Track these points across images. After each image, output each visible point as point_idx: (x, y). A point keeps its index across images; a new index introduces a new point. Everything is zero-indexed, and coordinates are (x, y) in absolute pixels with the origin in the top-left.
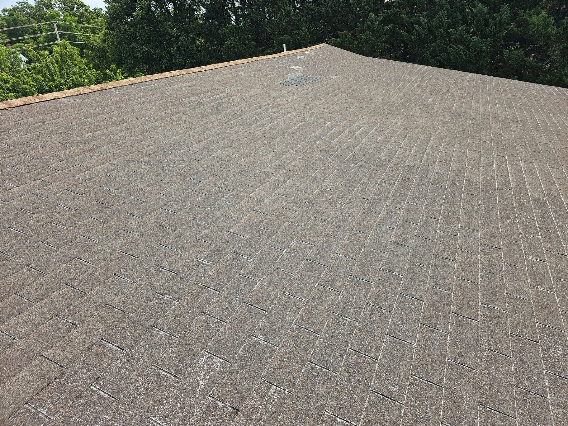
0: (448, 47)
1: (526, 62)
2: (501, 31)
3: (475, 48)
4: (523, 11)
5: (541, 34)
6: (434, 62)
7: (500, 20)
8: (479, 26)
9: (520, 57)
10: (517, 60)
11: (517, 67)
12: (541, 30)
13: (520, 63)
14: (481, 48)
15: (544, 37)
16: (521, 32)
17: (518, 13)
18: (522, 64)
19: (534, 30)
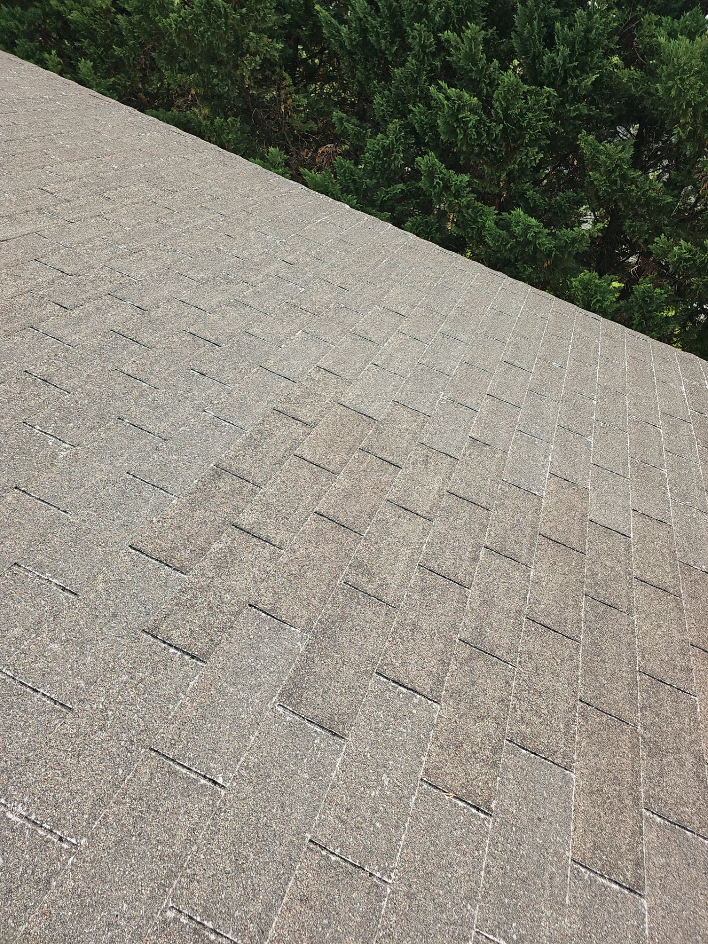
0: (432, 89)
1: (632, 183)
2: (584, 69)
3: (505, 110)
4: (657, 18)
5: (689, 104)
6: (400, 132)
7: (588, 30)
8: (526, 40)
9: (617, 166)
10: (609, 173)
11: (608, 194)
12: (692, 87)
13: (615, 182)
14: (522, 115)
15: (694, 116)
16: (636, 85)
17: (640, 24)
18: (622, 189)
19: (670, 83)
